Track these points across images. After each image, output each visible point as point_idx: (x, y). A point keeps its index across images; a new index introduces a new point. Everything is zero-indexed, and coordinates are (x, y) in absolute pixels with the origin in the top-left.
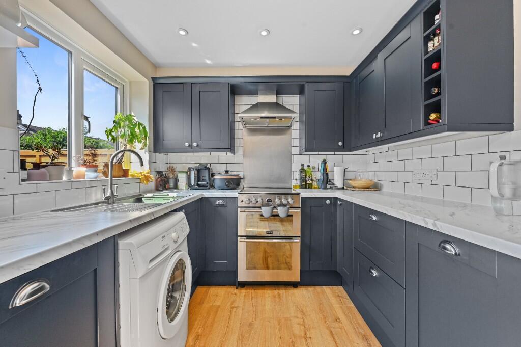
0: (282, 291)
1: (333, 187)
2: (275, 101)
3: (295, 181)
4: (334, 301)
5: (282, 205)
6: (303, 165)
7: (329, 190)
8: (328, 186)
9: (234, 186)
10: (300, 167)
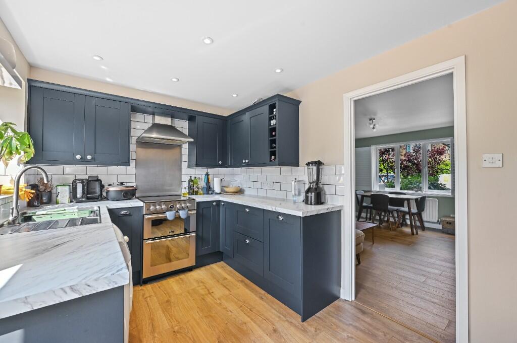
0: (182, 276)
1: (213, 193)
2: (170, 124)
3: (184, 189)
4: (220, 270)
5: (183, 209)
6: (191, 177)
7: (211, 195)
8: (210, 192)
9: (131, 197)
10: (189, 178)
